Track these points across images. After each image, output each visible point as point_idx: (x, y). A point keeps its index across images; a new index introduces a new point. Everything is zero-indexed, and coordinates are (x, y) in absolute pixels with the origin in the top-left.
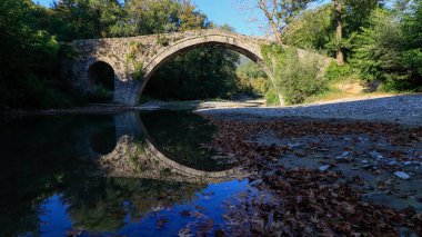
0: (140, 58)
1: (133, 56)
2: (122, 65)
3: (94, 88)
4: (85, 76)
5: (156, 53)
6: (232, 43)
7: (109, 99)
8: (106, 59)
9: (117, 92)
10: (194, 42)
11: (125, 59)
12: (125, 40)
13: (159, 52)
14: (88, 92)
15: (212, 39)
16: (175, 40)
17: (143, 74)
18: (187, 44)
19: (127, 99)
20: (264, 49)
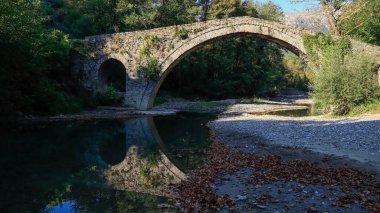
0: (155, 54)
1: (147, 52)
2: (134, 62)
3: (105, 89)
4: (96, 76)
5: (173, 48)
6: (266, 33)
7: (119, 102)
8: (118, 56)
9: (128, 93)
10: (219, 33)
11: (137, 55)
12: (139, 33)
13: (176, 46)
14: (99, 93)
15: (240, 29)
16: (196, 31)
17: (157, 72)
18: (210, 36)
19: (138, 102)
20: (308, 40)
